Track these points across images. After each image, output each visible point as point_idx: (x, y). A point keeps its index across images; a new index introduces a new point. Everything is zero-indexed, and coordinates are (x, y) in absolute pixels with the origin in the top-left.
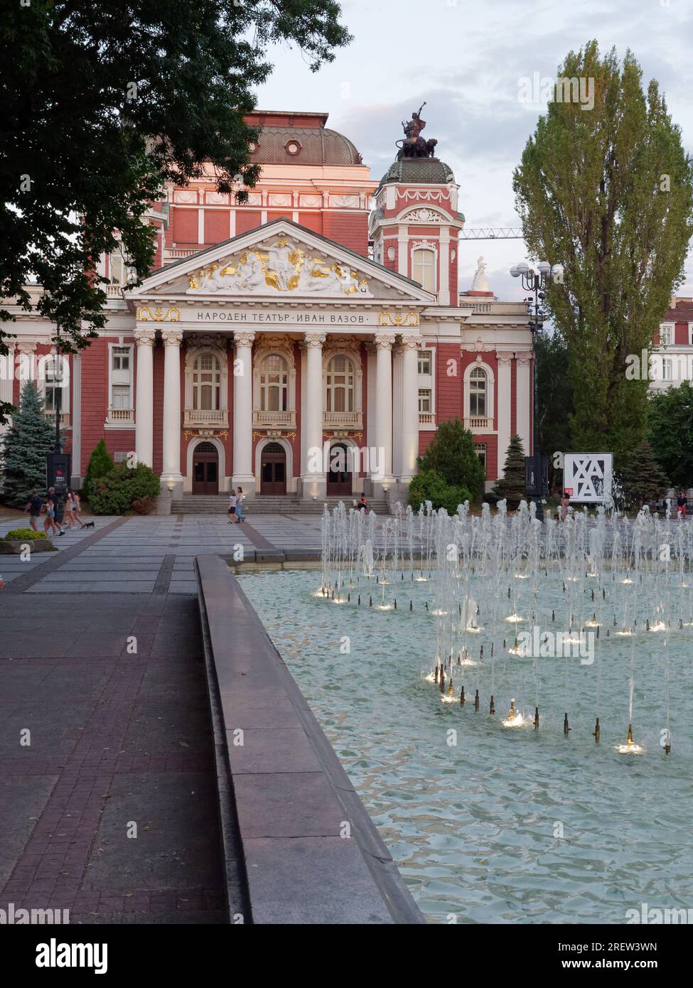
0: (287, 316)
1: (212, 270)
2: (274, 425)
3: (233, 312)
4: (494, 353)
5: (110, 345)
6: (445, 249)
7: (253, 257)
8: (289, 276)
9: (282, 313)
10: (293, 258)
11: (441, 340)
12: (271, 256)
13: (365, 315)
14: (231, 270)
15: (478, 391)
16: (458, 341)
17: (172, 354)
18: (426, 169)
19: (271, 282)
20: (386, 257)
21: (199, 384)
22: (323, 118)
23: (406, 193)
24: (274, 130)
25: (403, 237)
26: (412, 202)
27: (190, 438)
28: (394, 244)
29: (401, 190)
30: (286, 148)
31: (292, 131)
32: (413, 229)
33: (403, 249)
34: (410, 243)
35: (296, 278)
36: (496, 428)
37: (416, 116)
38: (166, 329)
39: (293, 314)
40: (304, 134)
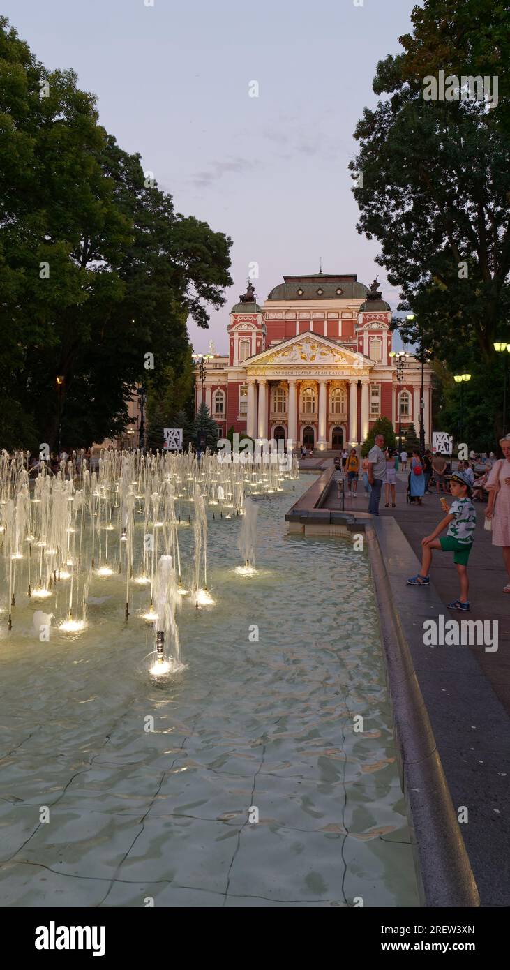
0: (310, 372)
1: (278, 354)
2: (308, 419)
3: (287, 371)
4: (412, 386)
5: (240, 386)
6: (385, 340)
7: (296, 348)
8: (311, 355)
9: (308, 371)
10: (313, 347)
11: (383, 381)
12: (304, 347)
13: (344, 371)
14: (286, 354)
15: (405, 403)
16: (392, 381)
17: (262, 389)
18: (377, 305)
19: (303, 358)
20: (359, 344)
21: (277, 401)
22: (355, 277)
23: (368, 316)
24: (331, 284)
25: (366, 336)
26: (370, 320)
27: (272, 424)
28: (362, 339)
29: (365, 315)
30: (336, 292)
31: (339, 284)
32: (370, 332)
33: (366, 341)
34: (369, 338)
35: (314, 356)
36: (413, 420)
37: (375, 281)
38: (259, 379)
39: (313, 372)
40: (345, 285)
